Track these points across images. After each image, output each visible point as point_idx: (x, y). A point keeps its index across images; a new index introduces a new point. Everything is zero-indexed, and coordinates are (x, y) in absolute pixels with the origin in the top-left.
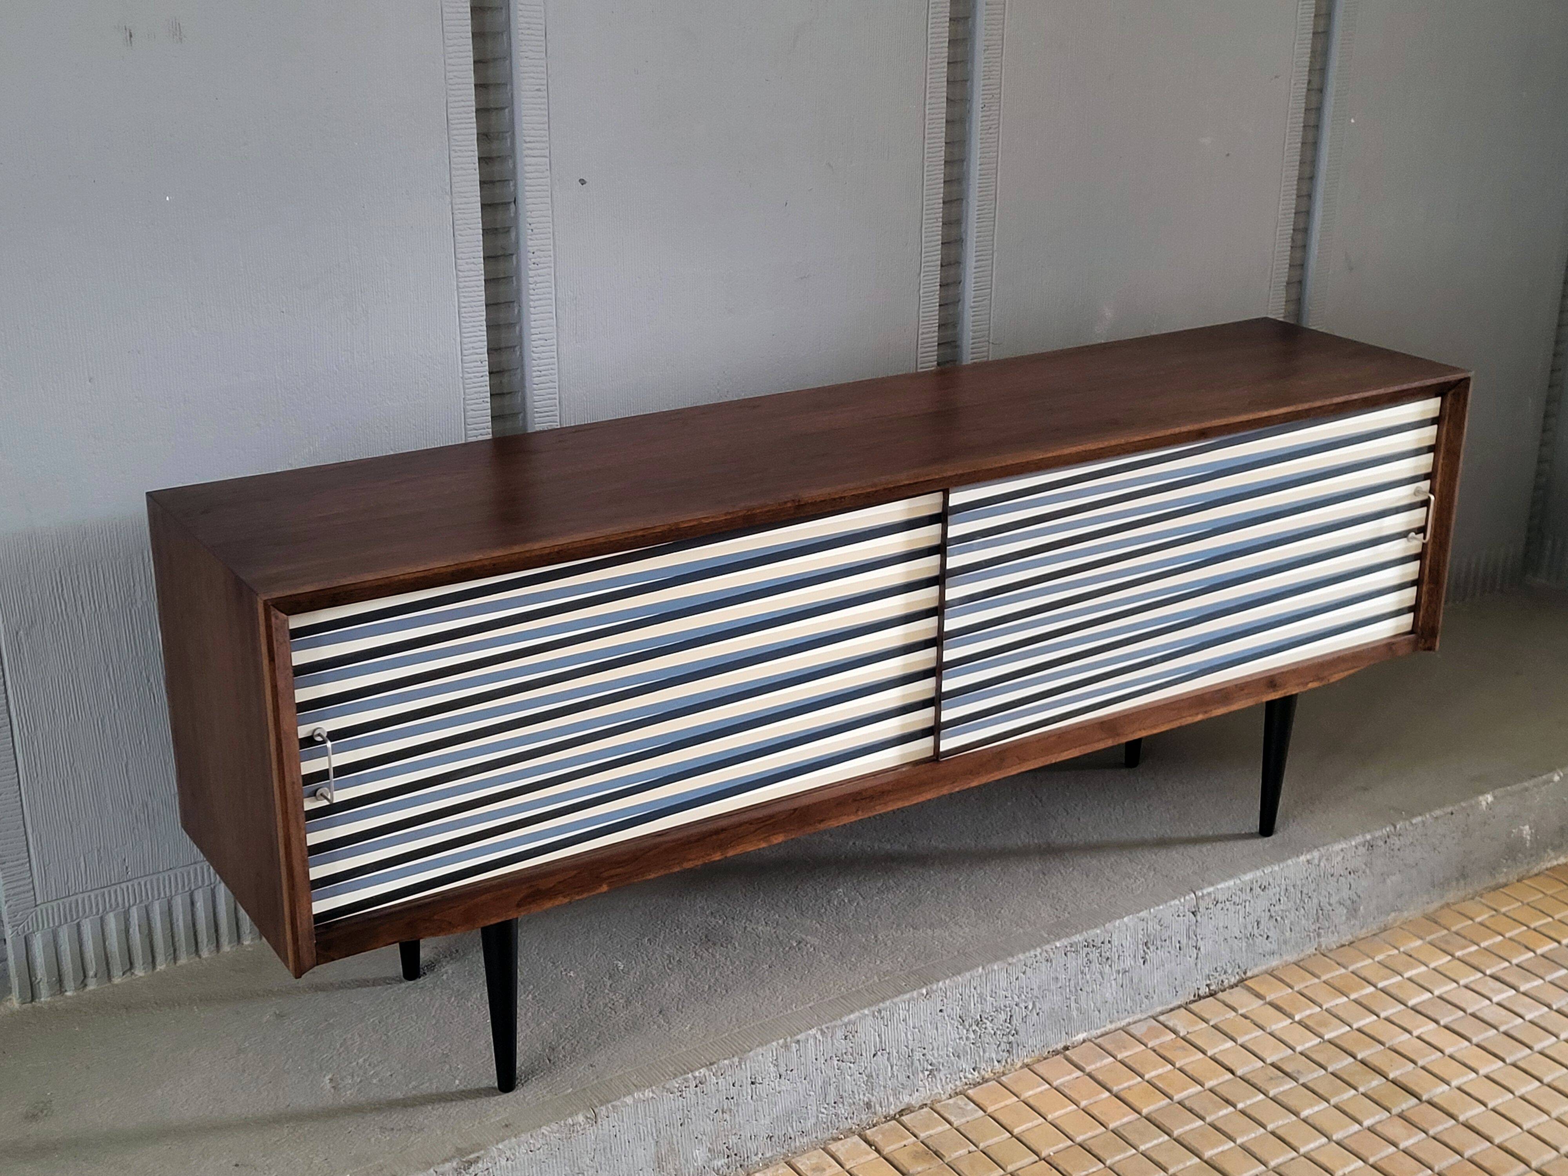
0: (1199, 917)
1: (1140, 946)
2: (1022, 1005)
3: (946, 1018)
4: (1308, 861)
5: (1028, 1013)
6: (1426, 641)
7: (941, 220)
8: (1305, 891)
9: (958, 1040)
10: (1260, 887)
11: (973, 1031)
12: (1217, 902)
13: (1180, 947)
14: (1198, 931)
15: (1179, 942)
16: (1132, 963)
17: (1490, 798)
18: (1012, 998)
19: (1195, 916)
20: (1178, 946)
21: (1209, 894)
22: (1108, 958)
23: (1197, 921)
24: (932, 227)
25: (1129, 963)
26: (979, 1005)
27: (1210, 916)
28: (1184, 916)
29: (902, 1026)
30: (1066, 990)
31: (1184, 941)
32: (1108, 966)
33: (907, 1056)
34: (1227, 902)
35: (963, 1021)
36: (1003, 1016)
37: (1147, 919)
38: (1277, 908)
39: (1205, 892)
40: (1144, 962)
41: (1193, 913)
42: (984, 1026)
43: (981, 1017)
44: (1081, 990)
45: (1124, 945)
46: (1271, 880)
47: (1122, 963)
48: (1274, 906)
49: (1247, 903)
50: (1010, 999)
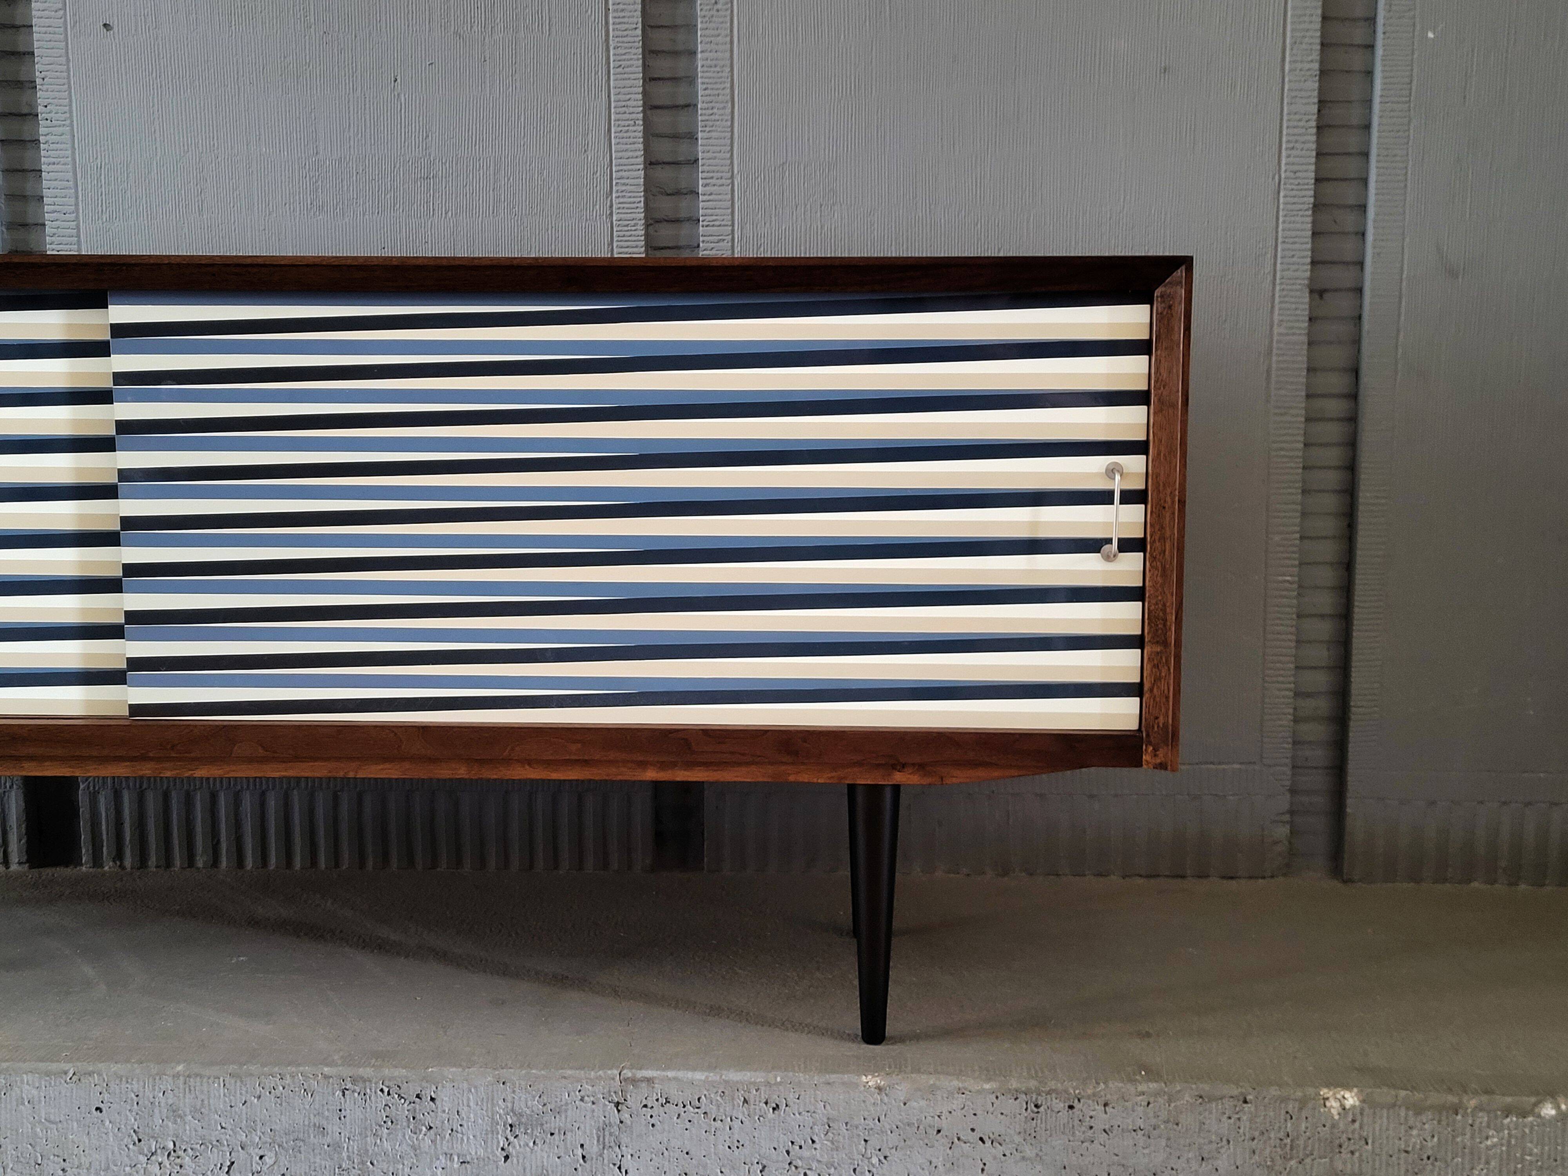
0: (625, 1116)
1: (500, 1128)
2: (255, 1153)
3: (107, 1123)
4: (879, 1088)
5: (265, 1168)
6: (1155, 750)
7: (641, 123)
8: (874, 1142)
9: (128, 1169)
10: (766, 1103)
11: (160, 1164)
12: (667, 1102)
13: (584, 1157)
14: (625, 1140)
15: (582, 1146)
16: (481, 1152)
17: (1351, 1099)
18: (235, 1133)
19: (619, 1111)
20: (579, 1152)
21: (649, 1081)
22: (431, 1128)
23: (621, 1122)
24: (627, 131)
25: (474, 1149)
26: (170, 1124)
27: (652, 1121)
28: (593, 1103)
29: (26, 1109)
30: (340, 1153)
31: (593, 1149)
32: (428, 1141)
33: (34, 1164)
34: (688, 1106)
35: (140, 1141)
36: (214, 1157)
37: (514, 1084)
38: (805, 1153)
39: (641, 1074)
40: (507, 1158)
41: (617, 1104)
42: (178, 1161)
43: (175, 1145)
44: (372, 1163)
45: (463, 1115)
46: (791, 1097)
47: (457, 1146)
48: (801, 1147)
49: (736, 1124)
50: (231, 1133)
